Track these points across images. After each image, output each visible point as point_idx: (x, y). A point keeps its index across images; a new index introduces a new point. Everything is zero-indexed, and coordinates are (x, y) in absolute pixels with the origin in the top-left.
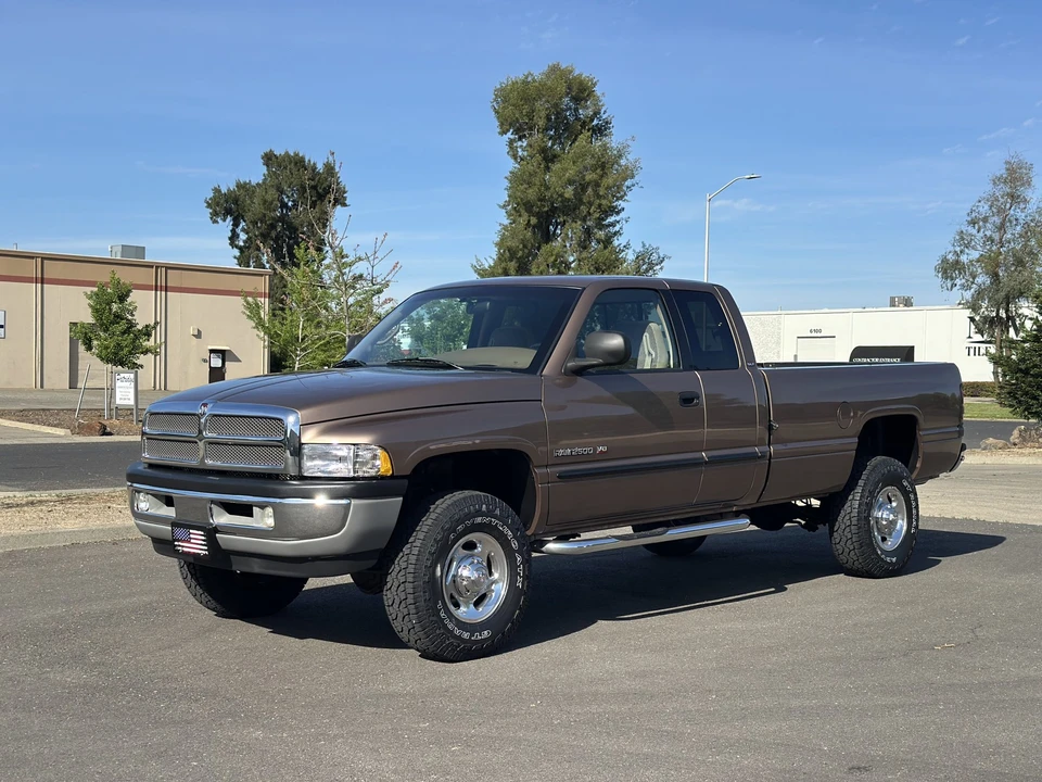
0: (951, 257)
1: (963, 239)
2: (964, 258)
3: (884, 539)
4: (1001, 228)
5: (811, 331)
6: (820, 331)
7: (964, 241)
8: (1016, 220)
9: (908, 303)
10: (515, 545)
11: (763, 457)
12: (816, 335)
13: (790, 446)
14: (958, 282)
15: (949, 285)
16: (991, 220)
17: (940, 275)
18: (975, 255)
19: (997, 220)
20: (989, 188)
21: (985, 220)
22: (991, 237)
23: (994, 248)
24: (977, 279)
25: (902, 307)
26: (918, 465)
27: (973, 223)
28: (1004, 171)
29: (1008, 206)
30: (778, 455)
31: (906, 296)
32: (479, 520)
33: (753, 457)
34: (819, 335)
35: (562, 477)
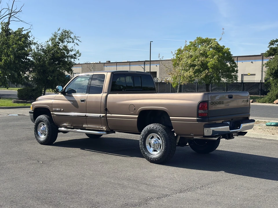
11: (103, 117)
13: (113, 115)
30: (109, 117)
33: (100, 116)
35: (55, 114)
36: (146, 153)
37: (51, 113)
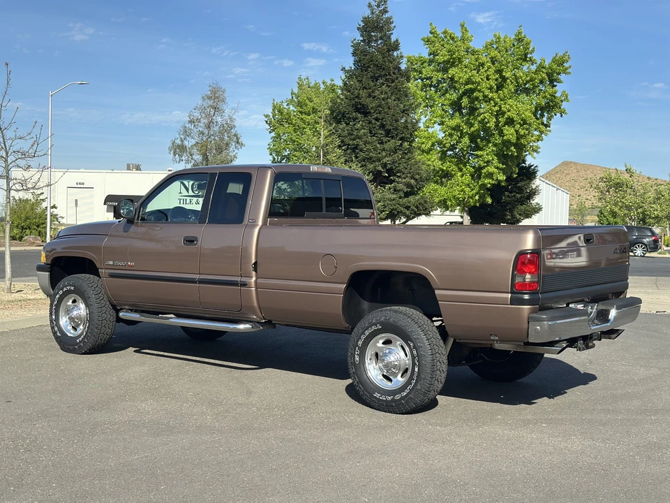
0: (178, 142)
1: (186, 132)
2: (186, 143)
4: (208, 127)
5: (77, 184)
6: (83, 184)
7: (186, 133)
8: (217, 122)
9: (138, 168)
12: (80, 186)
14: (183, 158)
15: (178, 160)
16: (203, 121)
17: (172, 153)
18: (193, 142)
19: (206, 121)
20: (200, 102)
21: (199, 120)
22: (202, 132)
23: (204, 139)
24: (194, 157)
25: (134, 171)
27: (190, 122)
28: (209, 93)
29: (212, 113)
31: (137, 163)
34: (82, 186)
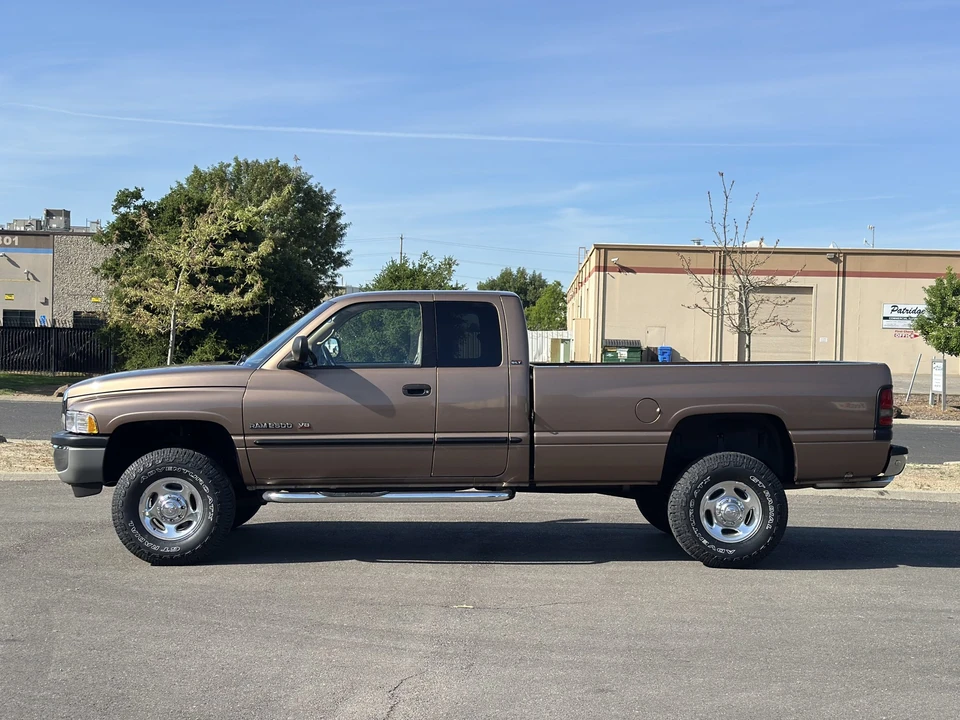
3: (727, 532)
10: (206, 489)
11: (517, 441)
13: (561, 434)
26: (796, 465)
30: (542, 441)
32: (170, 468)
33: (505, 441)
35: (262, 444)
36: (705, 542)
37: (233, 438)
